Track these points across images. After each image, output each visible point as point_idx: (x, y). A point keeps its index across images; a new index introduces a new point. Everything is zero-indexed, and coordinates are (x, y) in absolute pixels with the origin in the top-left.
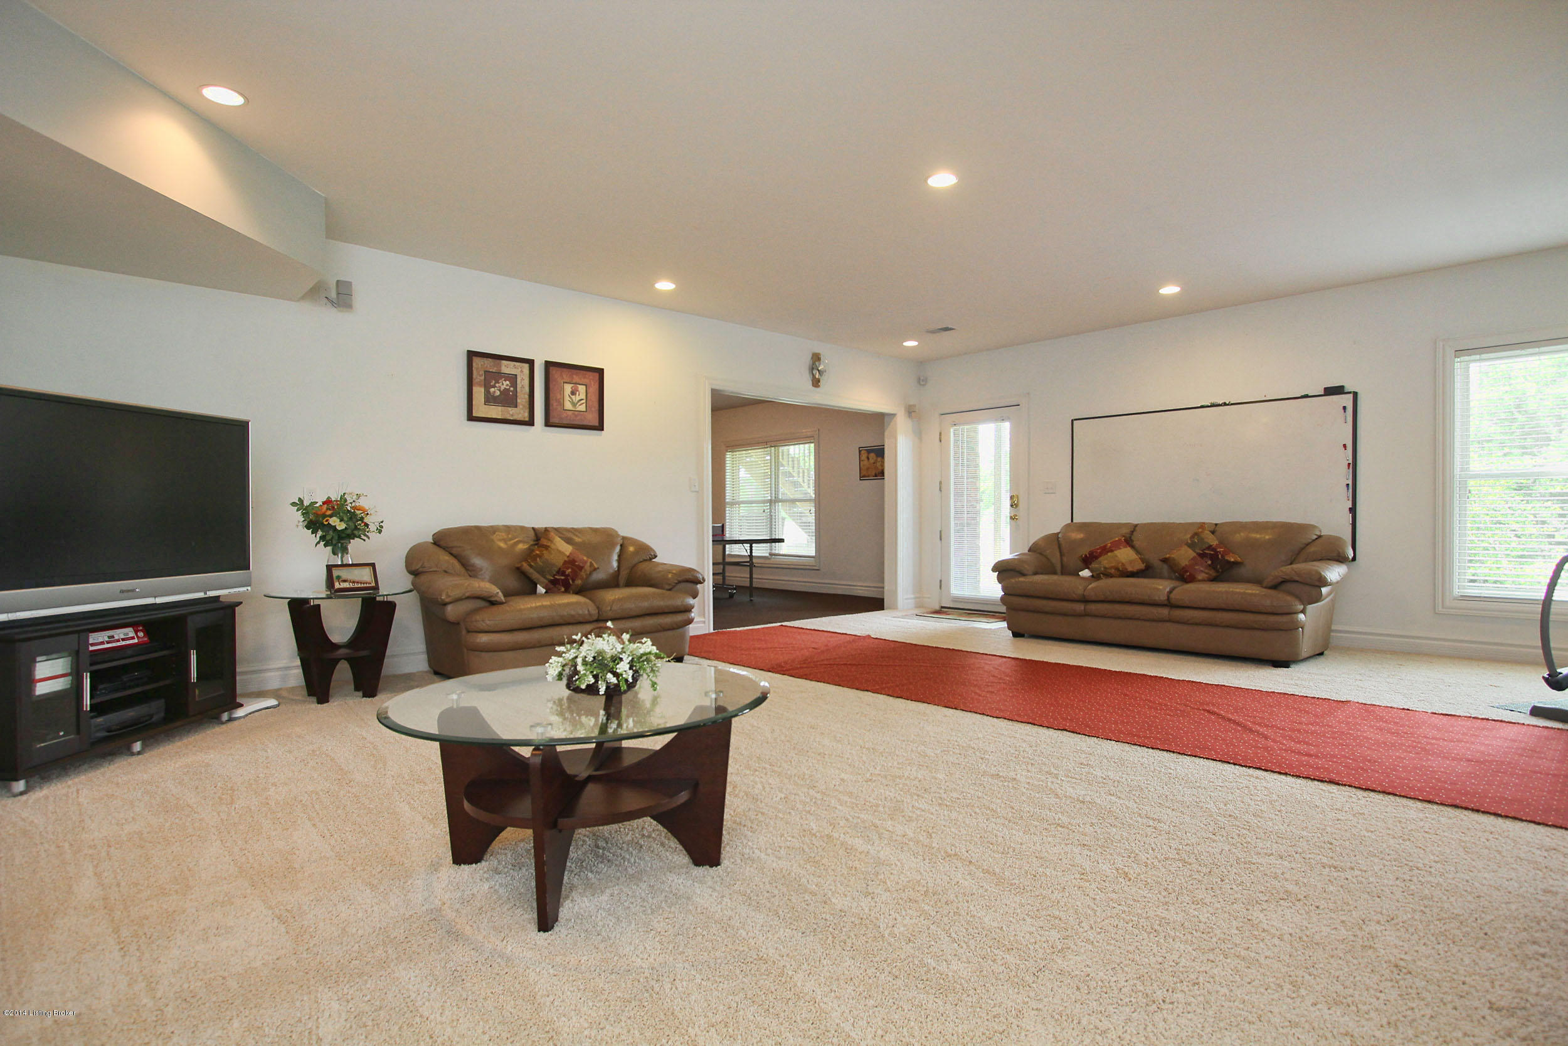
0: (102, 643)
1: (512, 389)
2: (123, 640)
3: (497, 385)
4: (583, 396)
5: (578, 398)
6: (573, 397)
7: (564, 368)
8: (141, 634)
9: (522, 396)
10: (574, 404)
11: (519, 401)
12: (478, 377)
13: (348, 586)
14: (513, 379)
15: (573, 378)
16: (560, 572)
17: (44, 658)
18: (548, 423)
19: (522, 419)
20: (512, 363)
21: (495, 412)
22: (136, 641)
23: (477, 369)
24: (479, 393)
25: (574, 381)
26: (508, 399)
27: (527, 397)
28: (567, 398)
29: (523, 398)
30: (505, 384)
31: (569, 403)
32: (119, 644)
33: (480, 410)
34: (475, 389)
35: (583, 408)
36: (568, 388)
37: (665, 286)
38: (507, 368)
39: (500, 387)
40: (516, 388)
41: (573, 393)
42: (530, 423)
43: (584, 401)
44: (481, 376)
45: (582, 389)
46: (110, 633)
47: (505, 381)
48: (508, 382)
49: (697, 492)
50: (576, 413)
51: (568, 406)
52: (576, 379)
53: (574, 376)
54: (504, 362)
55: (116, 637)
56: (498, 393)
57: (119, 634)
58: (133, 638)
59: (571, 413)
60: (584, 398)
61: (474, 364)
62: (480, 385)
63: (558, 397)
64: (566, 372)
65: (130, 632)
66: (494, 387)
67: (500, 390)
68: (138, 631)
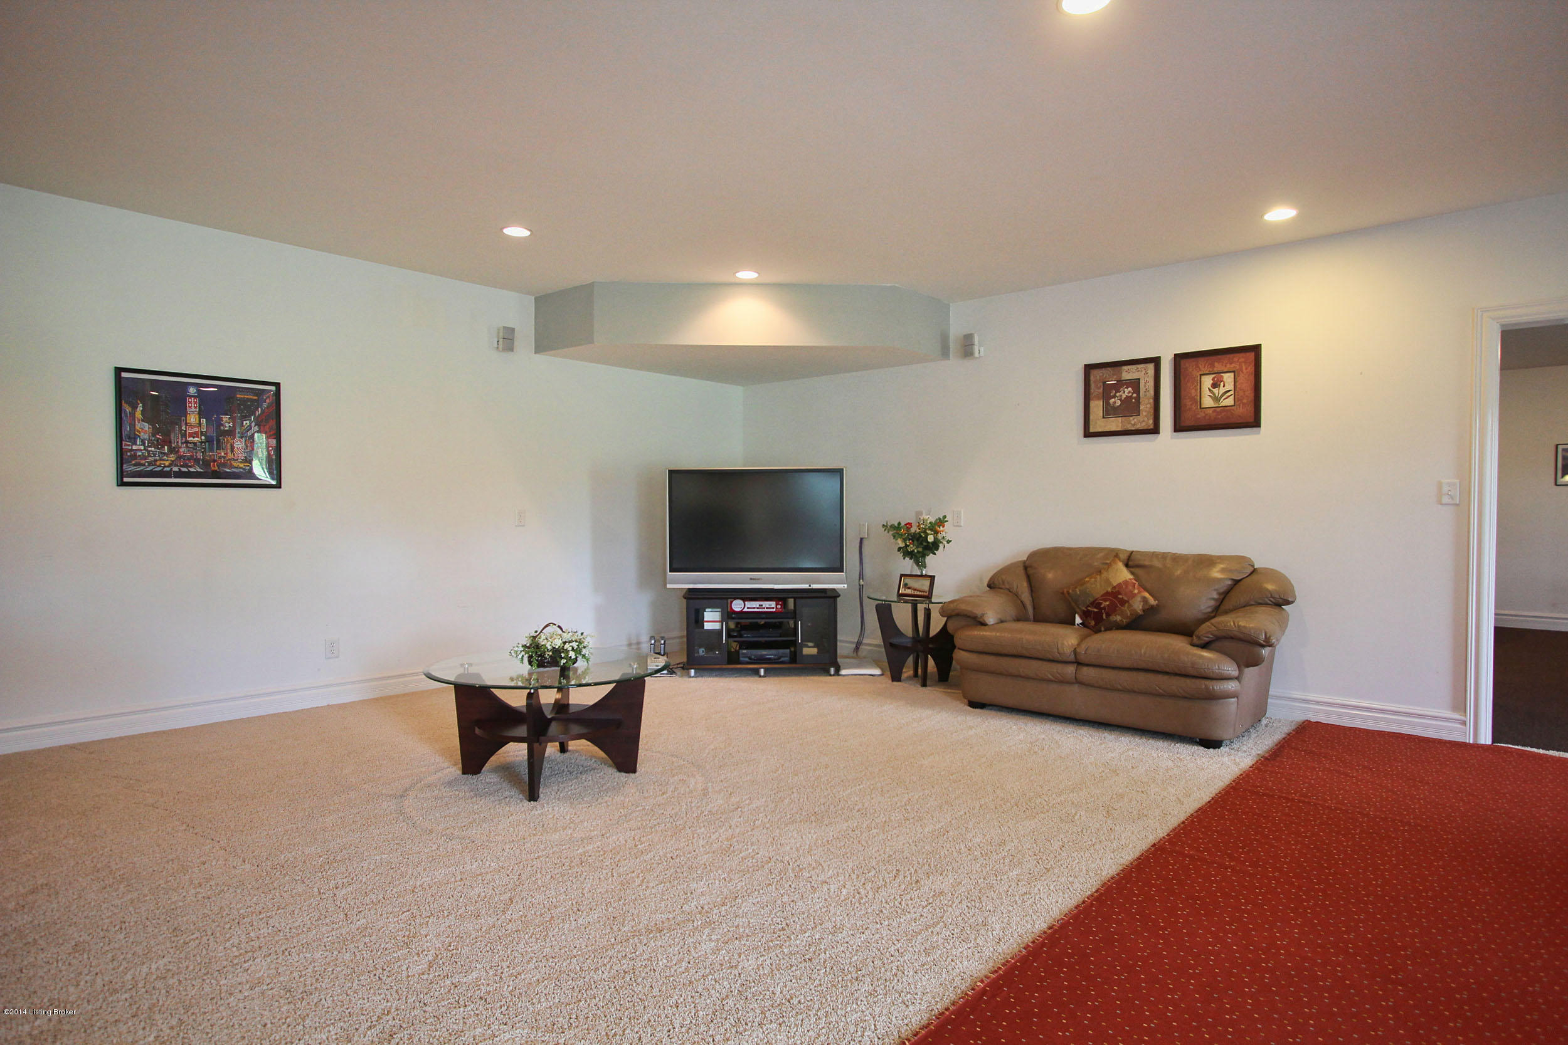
0: (754, 608)
1: (1135, 395)
2: (767, 608)
3: (1118, 394)
4: (1230, 386)
5: (1222, 390)
6: (1216, 391)
7: (1199, 357)
8: (779, 606)
9: (1146, 401)
10: (1216, 399)
11: (1142, 407)
12: (1096, 390)
13: (910, 593)
14: (1135, 384)
15: (1214, 366)
16: (1096, 603)
17: (710, 610)
18: (1180, 427)
19: (1146, 428)
20: (1134, 367)
21: (1115, 424)
22: (774, 610)
23: (1095, 382)
24: (1097, 407)
25: (1216, 370)
26: (1131, 407)
27: (1152, 401)
28: (1206, 392)
29: (1146, 406)
30: (1127, 392)
31: (1210, 399)
32: (763, 610)
33: (1098, 425)
34: (1093, 404)
35: (1229, 401)
36: (1207, 381)
37: (1280, 214)
38: (1128, 374)
39: (1121, 396)
40: (1138, 393)
41: (1215, 385)
42: (1155, 430)
43: (1232, 392)
44: (1099, 388)
45: (1228, 378)
46: (761, 603)
47: (1127, 388)
48: (1130, 389)
49: (1457, 505)
50: (1218, 410)
51: (1208, 402)
52: (1218, 367)
53: (1216, 364)
54: (1125, 368)
55: (764, 606)
56: (1118, 403)
57: (766, 604)
58: (773, 608)
59: (1210, 411)
60: (1232, 388)
61: (1092, 378)
62: (1099, 399)
63: (1193, 394)
64: (1201, 362)
65: (773, 604)
66: (1114, 396)
67: (1120, 400)
68: (779, 604)
